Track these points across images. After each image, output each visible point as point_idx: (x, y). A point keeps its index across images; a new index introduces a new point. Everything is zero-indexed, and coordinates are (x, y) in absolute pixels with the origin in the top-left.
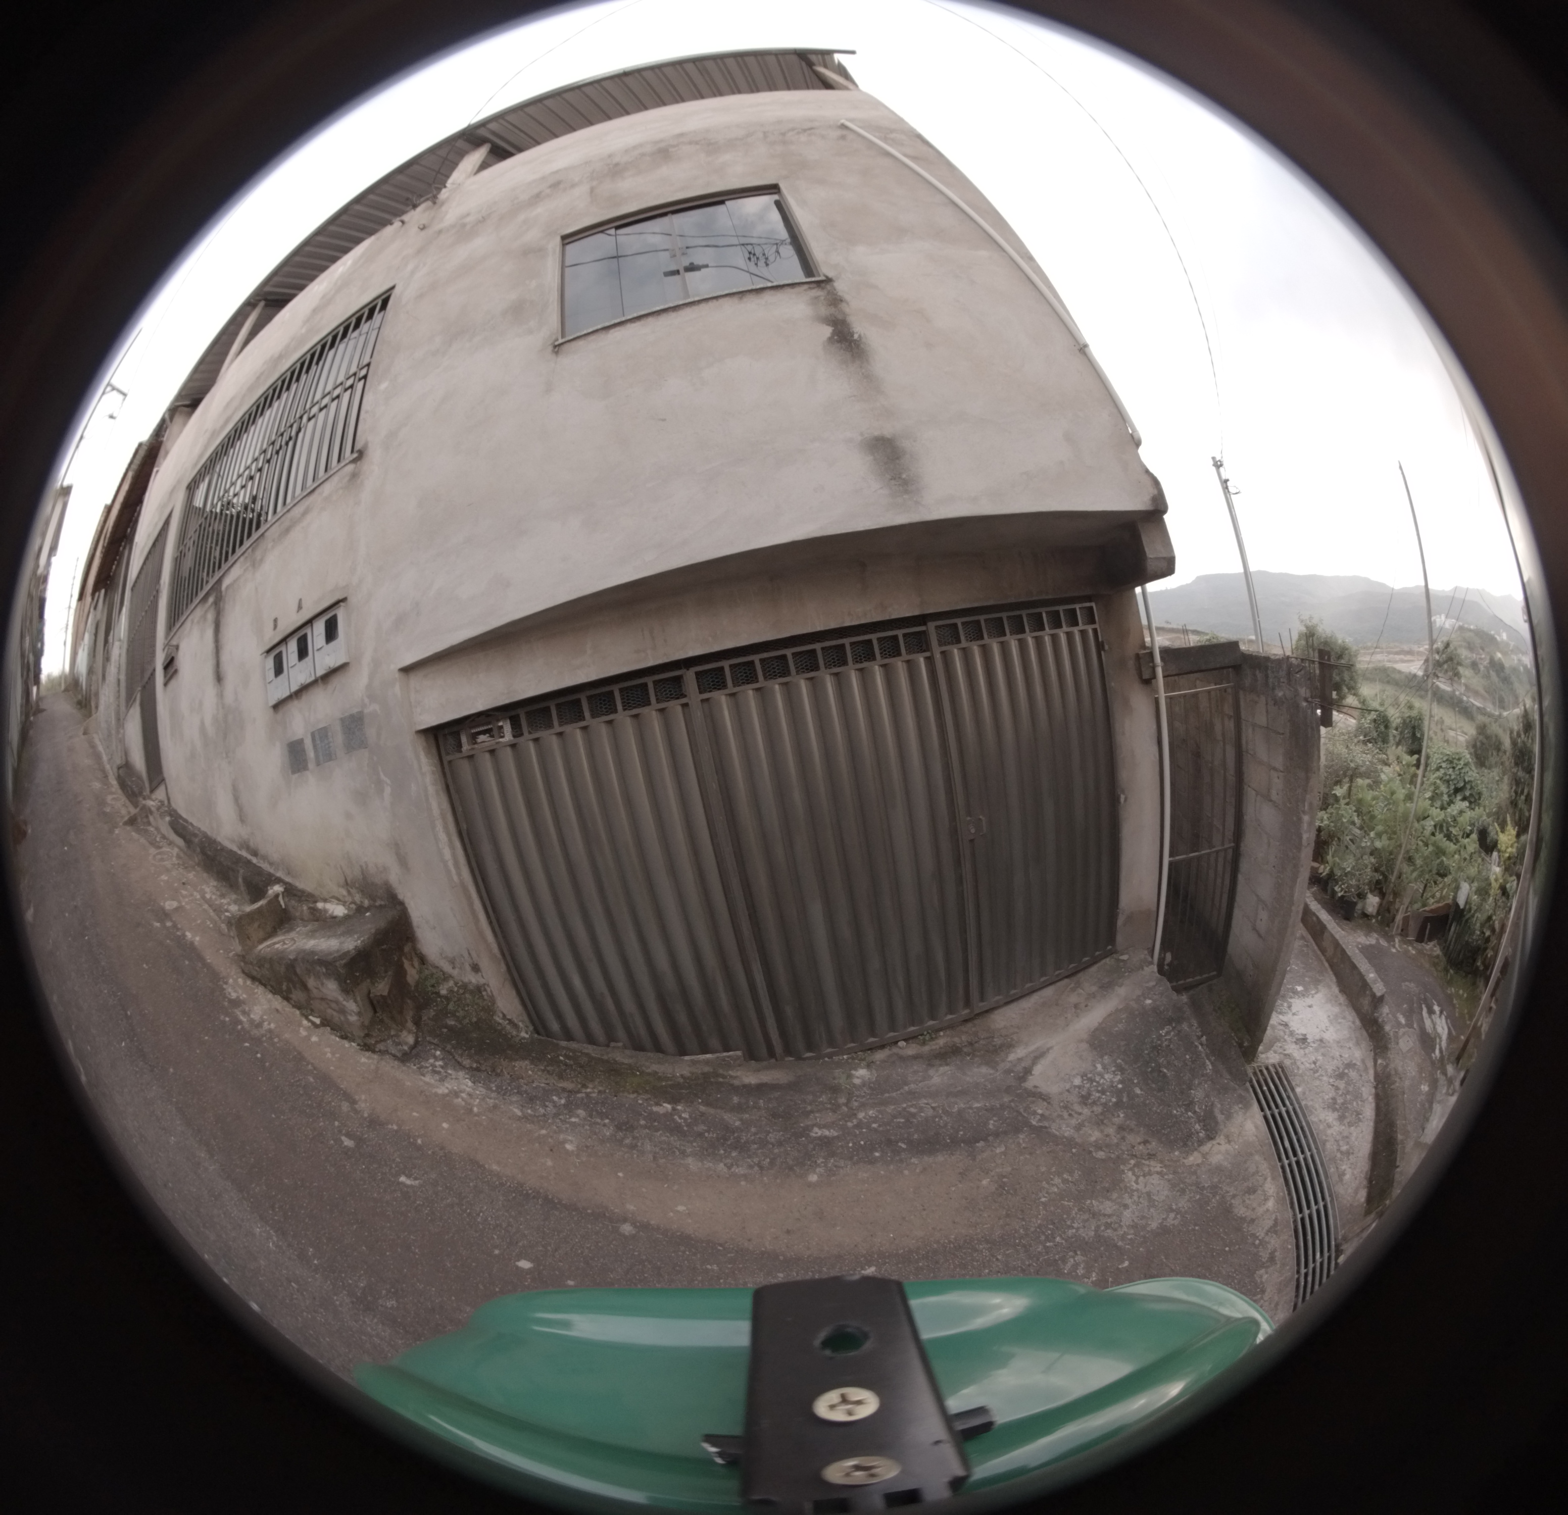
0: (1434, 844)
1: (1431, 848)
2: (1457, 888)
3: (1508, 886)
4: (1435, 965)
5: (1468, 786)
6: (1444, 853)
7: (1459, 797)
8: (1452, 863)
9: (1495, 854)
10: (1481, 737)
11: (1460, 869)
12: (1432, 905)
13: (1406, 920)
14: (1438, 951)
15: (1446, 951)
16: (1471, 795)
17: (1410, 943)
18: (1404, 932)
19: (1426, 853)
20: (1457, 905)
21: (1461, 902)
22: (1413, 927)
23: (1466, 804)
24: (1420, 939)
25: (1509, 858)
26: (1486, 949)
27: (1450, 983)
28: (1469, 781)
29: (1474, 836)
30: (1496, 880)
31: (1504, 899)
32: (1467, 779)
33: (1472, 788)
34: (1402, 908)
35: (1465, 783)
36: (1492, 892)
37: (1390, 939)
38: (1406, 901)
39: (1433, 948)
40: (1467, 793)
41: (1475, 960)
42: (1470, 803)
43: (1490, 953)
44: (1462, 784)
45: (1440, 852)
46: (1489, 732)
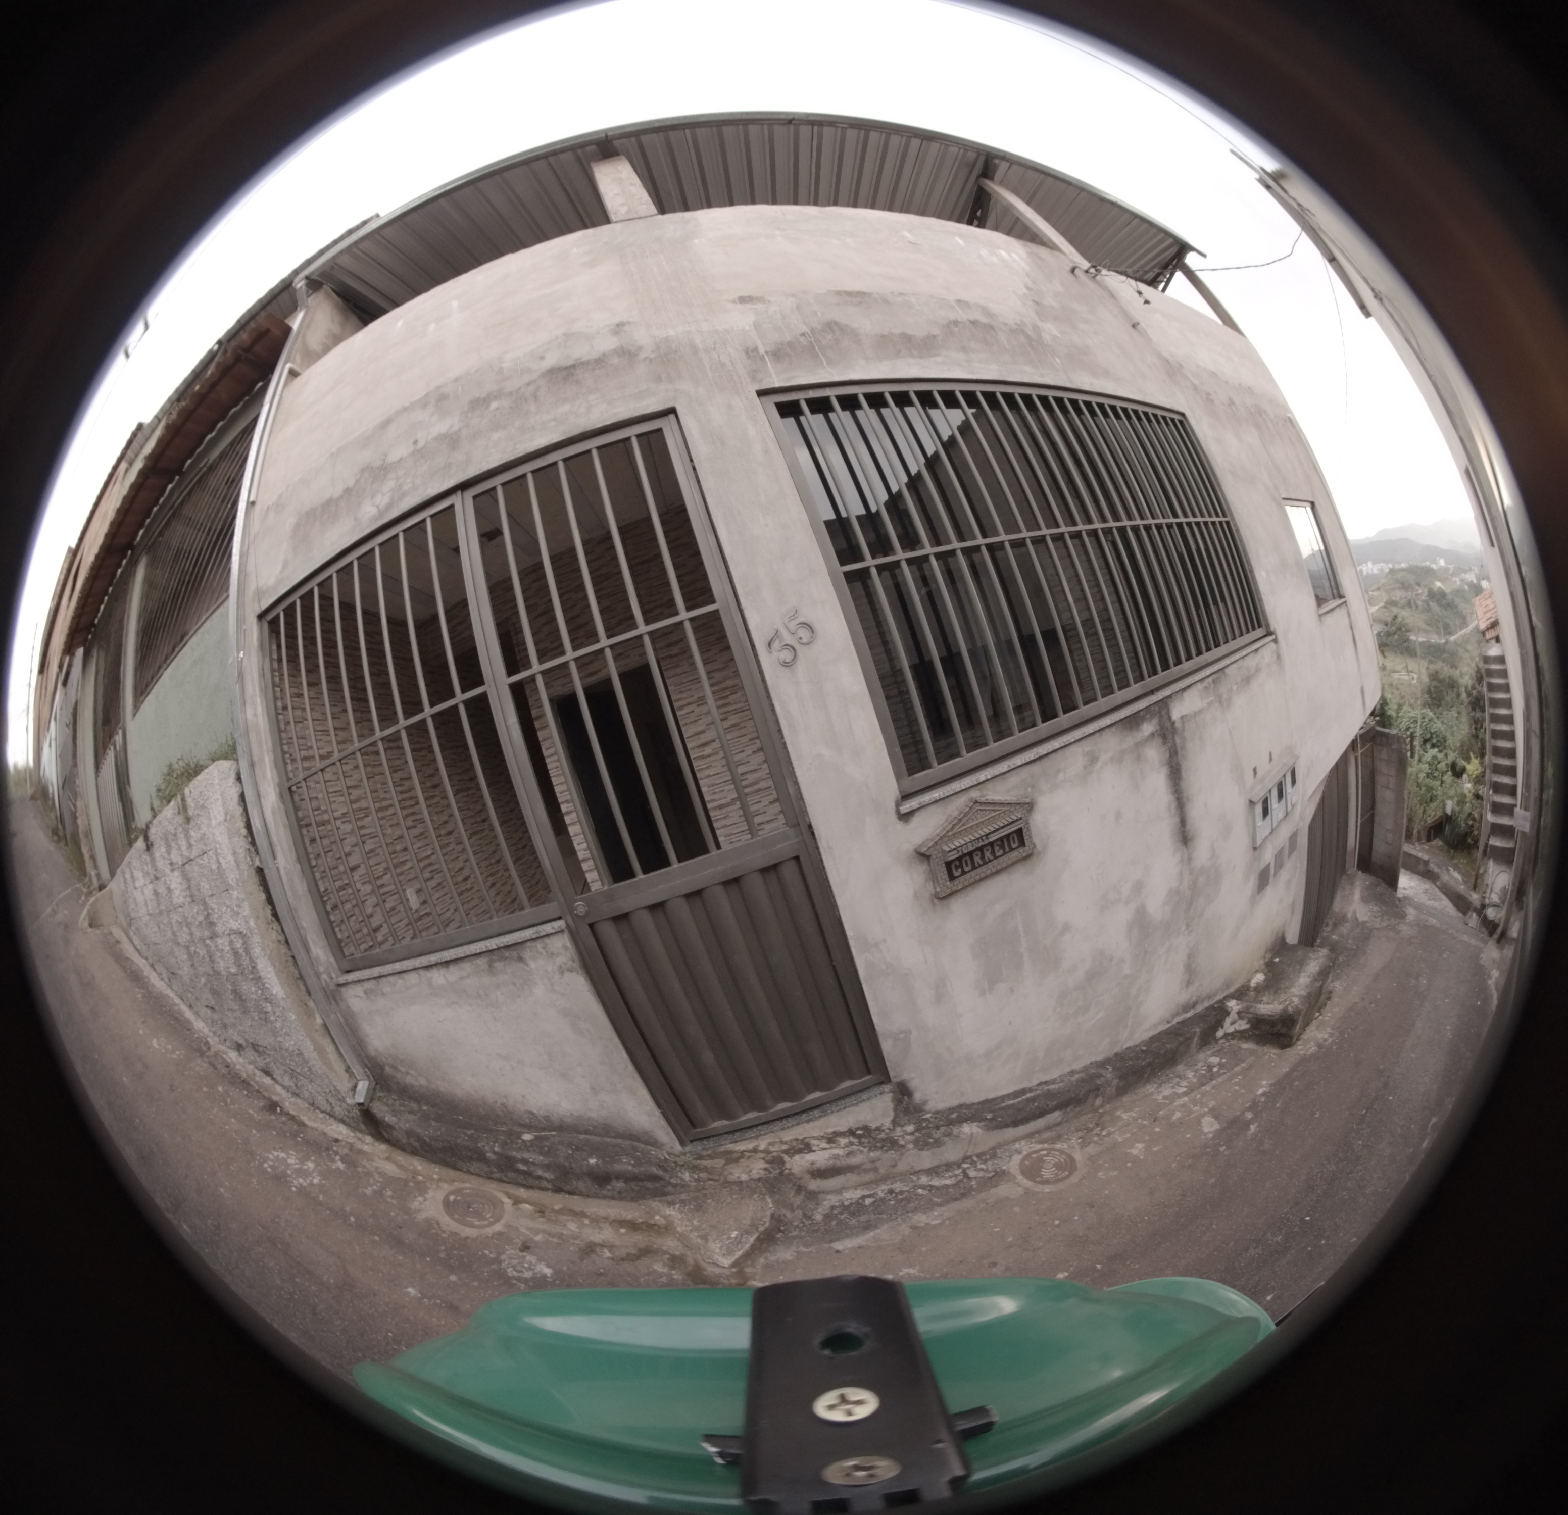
0: (1426, 786)
1: (1423, 789)
2: (1444, 805)
3: (1480, 792)
4: (1441, 850)
5: (1434, 736)
6: (1432, 789)
7: (1428, 746)
8: (1439, 792)
9: (1465, 776)
10: (1434, 683)
11: (1444, 794)
12: (1430, 820)
13: (1419, 832)
14: (1440, 843)
15: (1446, 843)
16: (1438, 741)
17: (1423, 844)
18: (1419, 839)
19: (1422, 792)
20: (1447, 814)
21: (1449, 811)
22: (1424, 835)
23: (1436, 750)
24: (1429, 840)
25: (1476, 777)
26: (1472, 832)
27: (1453, 858)
28: (1435, 732)
29: (1450, 773)
30: (1470, 792)
31: (1479, 801)
32: (1432, 731)
33: (1437, 736)
34: (1416, 826)
35: (1432, 734)
36: (1468, 800)
37: (1413, 844)
38: (1418, 821)
39: (1437, 842)
40: (1434, 741)
41: (1465, 841)
42: (1438, 747)
43: (1476, 833)
44: (1429, 736)
45: (1430, 789)
46: (1441, 677)
